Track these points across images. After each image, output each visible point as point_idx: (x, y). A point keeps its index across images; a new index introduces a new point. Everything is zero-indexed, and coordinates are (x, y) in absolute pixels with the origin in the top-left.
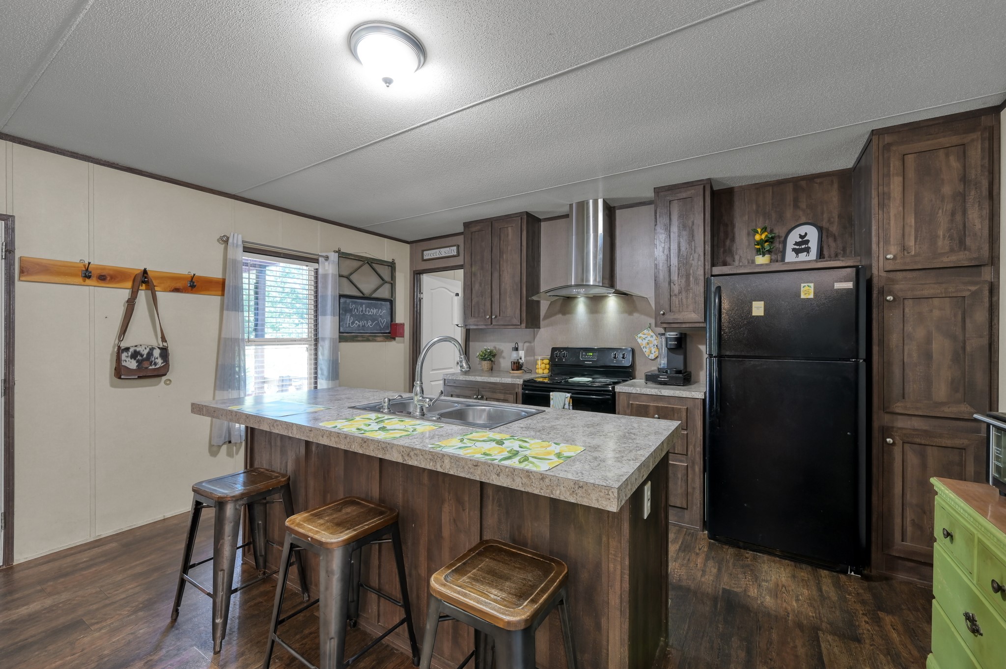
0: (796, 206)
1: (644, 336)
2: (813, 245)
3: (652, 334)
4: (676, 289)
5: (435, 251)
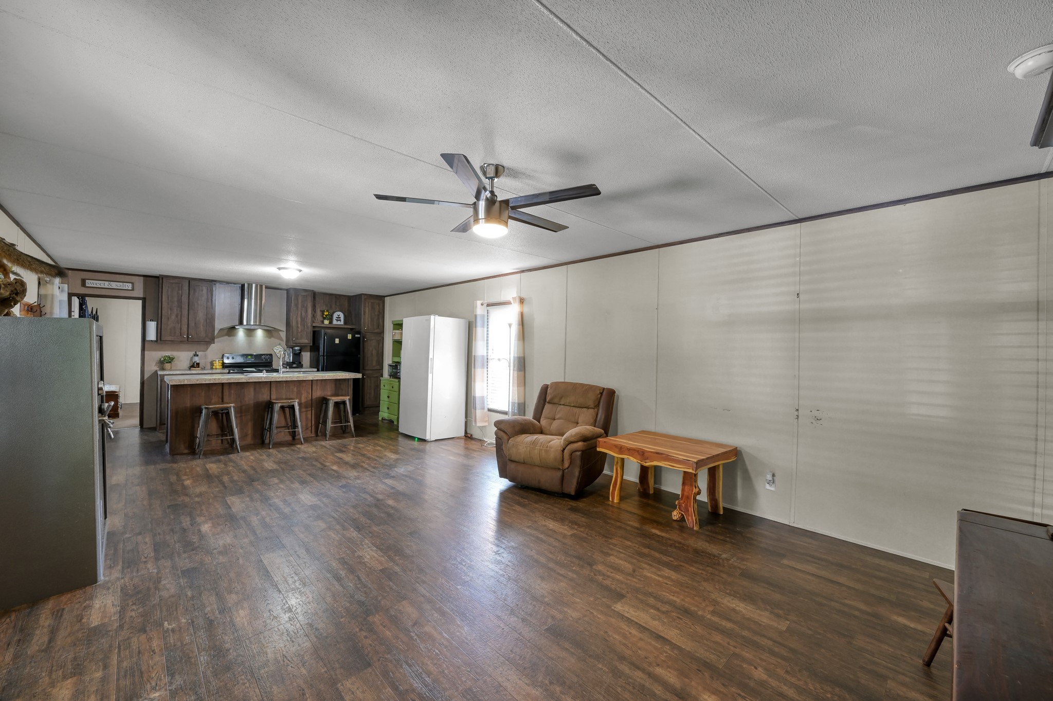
0: (336, 304)
1: (277, 349)
2: (342, 319)
3: (281, 347)
4: (300, 330)
5: (103, 282)
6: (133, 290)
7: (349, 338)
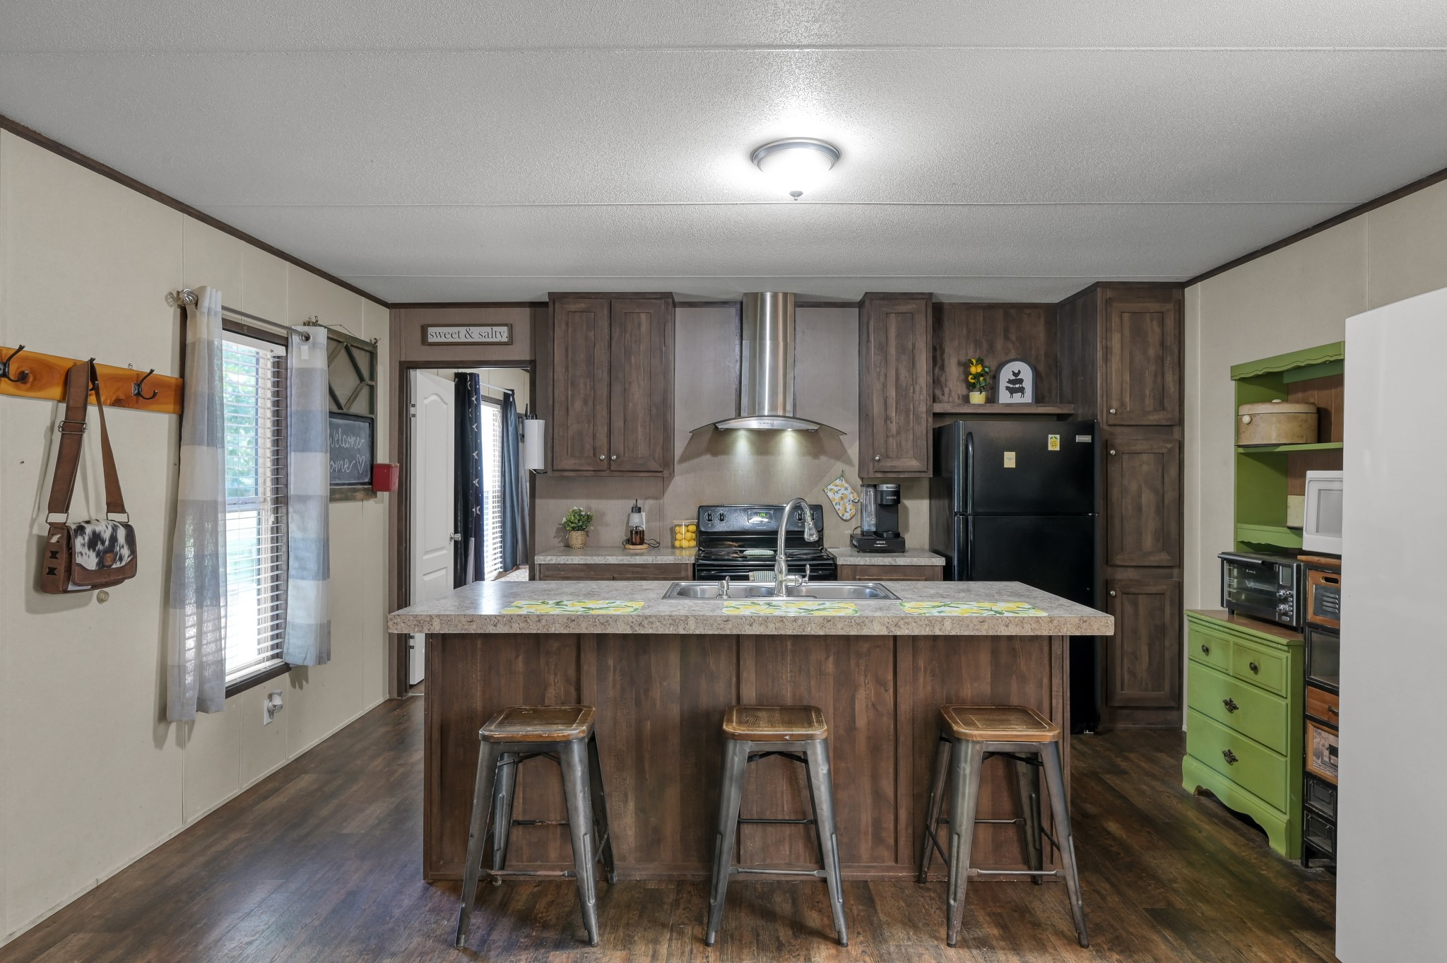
0: (1007, 338)
1: (836, 489)
3: (846, 485)
4: (893, 427)
5: (455, 329)
6: (510, 342)
7: (1050, 448)
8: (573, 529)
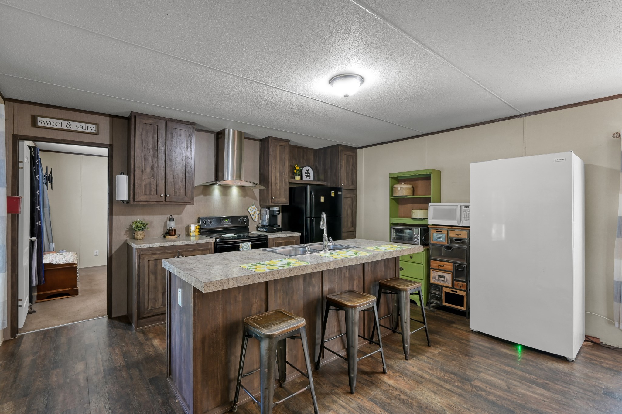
0: (303, 158)
1: (252, 209)
2: (311, 174)
3: (256, 208)
4: (278, 187)
5: (60, 121)
6: (97, 133)
7: (332, 196)
8: (140, 230)
